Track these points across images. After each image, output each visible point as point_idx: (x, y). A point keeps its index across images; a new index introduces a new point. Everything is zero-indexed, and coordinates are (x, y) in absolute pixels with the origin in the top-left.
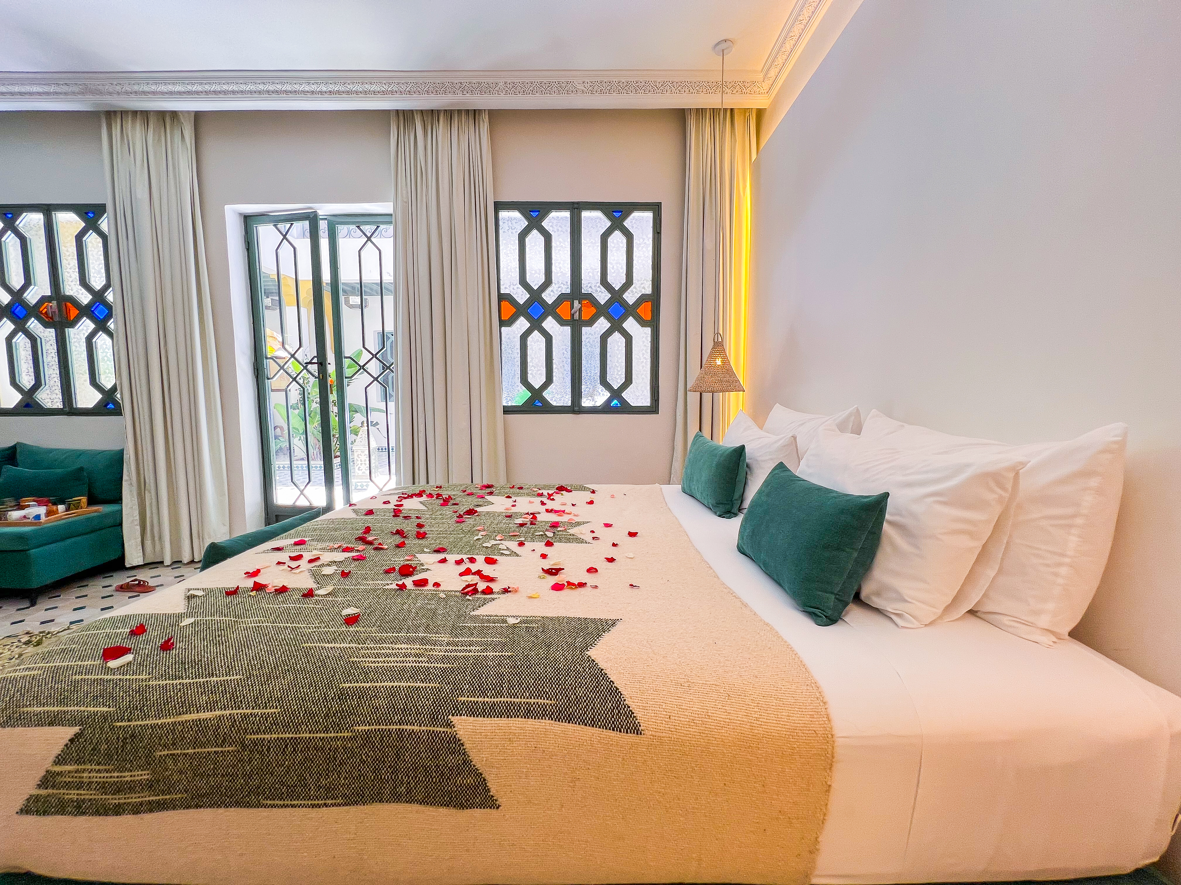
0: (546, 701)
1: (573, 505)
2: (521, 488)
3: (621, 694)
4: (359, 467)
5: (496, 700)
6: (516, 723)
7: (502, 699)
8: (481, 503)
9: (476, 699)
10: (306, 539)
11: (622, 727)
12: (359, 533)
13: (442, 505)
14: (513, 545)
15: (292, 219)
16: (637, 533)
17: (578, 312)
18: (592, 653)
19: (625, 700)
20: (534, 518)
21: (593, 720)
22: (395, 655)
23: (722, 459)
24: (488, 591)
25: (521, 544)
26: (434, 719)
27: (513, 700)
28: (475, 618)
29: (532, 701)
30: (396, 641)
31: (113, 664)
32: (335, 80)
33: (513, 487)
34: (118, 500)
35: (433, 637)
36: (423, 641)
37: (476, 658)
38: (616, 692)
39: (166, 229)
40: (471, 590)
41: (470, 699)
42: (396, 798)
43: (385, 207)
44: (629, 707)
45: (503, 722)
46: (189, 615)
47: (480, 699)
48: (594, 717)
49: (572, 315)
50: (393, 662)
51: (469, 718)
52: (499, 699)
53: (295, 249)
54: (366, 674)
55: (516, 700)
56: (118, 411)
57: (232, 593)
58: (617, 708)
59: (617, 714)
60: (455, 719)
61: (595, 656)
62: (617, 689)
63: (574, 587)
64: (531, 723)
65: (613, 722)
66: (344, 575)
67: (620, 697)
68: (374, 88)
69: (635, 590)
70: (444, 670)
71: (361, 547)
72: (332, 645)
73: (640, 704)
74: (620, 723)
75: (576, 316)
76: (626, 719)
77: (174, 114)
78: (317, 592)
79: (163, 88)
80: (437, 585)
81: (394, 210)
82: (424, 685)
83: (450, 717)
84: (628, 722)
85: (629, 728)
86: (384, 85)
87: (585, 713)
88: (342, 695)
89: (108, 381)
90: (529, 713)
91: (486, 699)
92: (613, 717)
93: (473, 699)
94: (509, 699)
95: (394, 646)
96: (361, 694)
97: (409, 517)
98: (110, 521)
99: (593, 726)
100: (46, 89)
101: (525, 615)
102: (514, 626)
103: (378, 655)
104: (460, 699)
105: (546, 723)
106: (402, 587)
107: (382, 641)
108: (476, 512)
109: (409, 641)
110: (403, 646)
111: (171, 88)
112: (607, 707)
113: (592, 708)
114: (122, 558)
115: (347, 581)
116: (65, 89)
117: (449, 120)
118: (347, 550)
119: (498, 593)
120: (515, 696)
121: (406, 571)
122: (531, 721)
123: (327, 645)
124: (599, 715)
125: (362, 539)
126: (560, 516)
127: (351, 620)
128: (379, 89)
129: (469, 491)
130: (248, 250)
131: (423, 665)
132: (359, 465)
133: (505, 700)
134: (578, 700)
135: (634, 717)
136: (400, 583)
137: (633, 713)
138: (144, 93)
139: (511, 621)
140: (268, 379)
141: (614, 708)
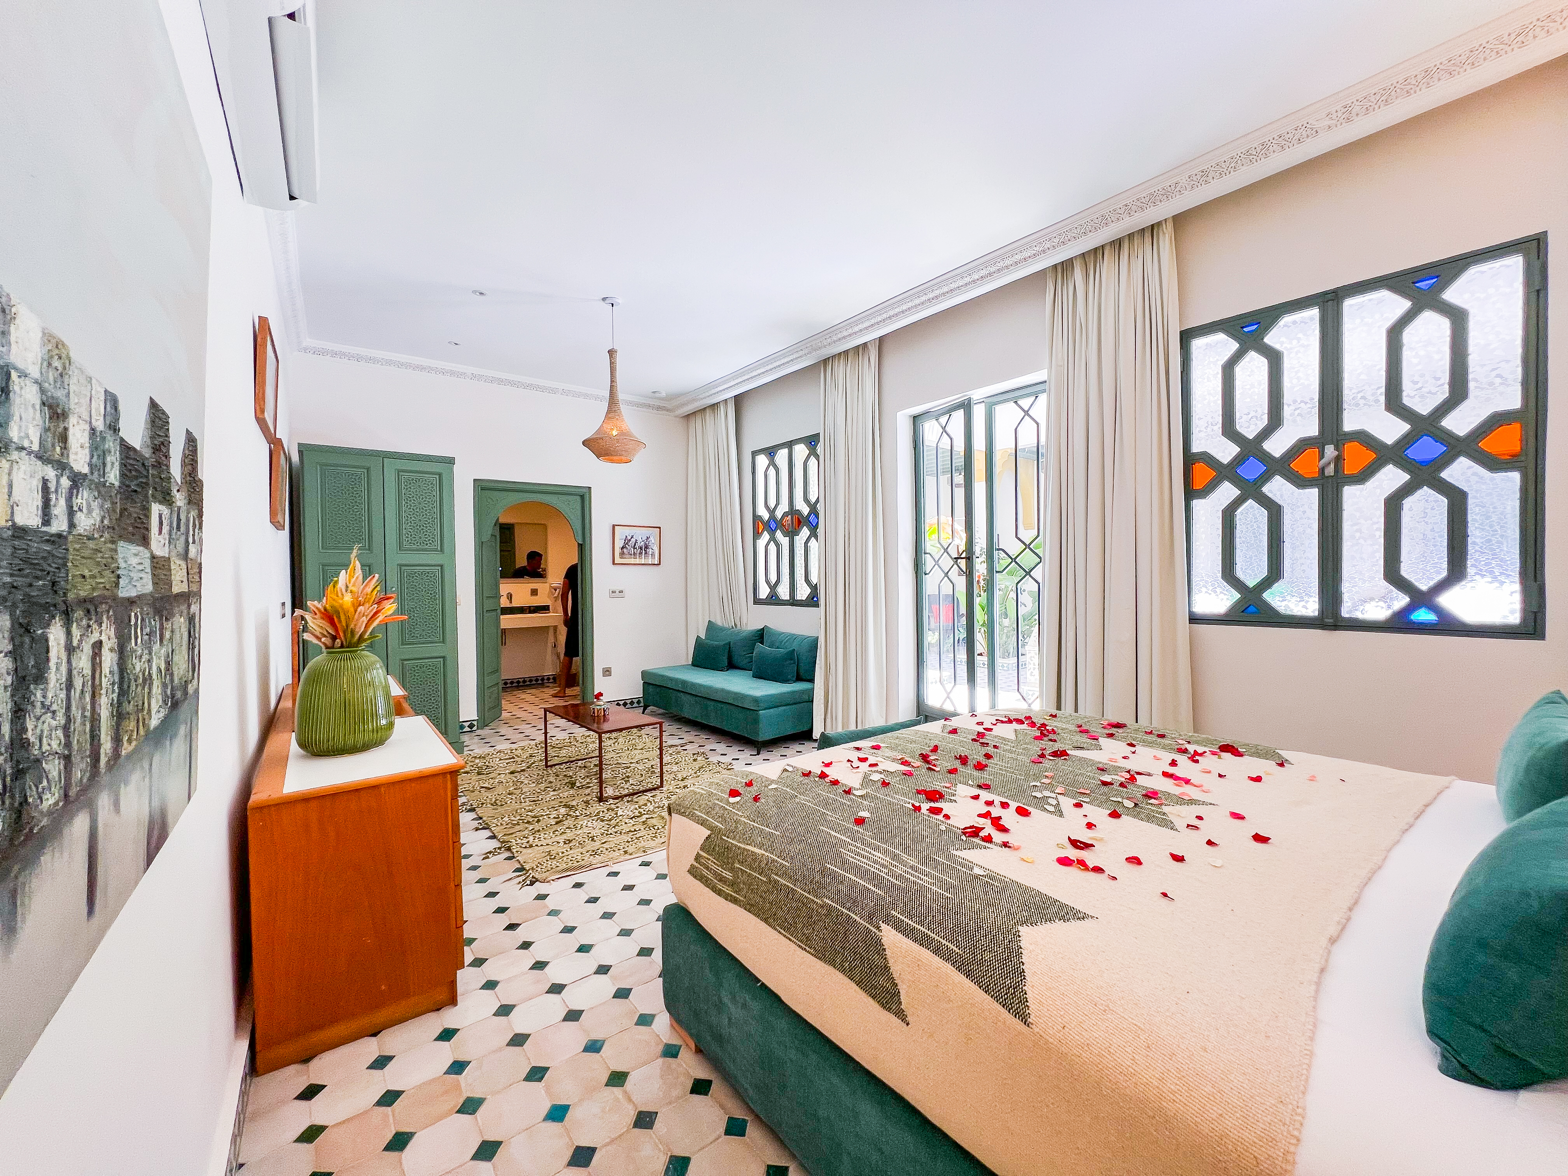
0: (955, 948)
1: (1220, 776)
2: (1162, 736)
3: (1024, 979)
4: (1032, 672)
5: (917, 926)
6: (926, 954)
7: (922, 928)
8: (1085, 746)
9: (903, 918)
10: (882, 745)
11: (1012, 1008)
12: (926, 750)
13: (1036, 738)
14: (1067, 803)
15: (950, 411)
16: (1269, 839)
17: (1332, 466)
18: (1024, 930)
19: (1025, 985)
20: (1132, 779)
21: (988, 986)
22: (868, 859)
23: (1541, 754)
24: (988, 839)
25: (1078, 805)
26: (870, 918)
27: (929, 933)
28: (950, 857)
29: (944, 942)
30: (876, 848)
31: (732, 800)
32: (986, 265)
33: (1151, 733)
34: (812, 680)
35: (905, 857)
36: (895, 857)
37: (921, 886)
38: (1021, 973)
39: (854, 446)
40: (974, 832)
41: (899, 916)
42: (843, 971)
43: (1041, 375)
44: (1026, 994)
45: (915, 946)
46: (777, 782)
47: (906, 920)
48: (990, 985)
49: (1322, 470)
50: (863, 863)
51: (893, 930)
52: (919, 927)
53: (951, 439)
54: (844, 863)
55: (932, 935)
56: (816, 605)
57: (807, 774)
58: (1014, 989)
59: (1012, 994)
60: (883, 926)
61: (1024, 934)
62: (1023, 971)
63: (1082, 868)
64: (937, 961)
65: (1005, 1000)
66: (885, 784)
67: (1021, 980)
68: (1026, 254)
69: (1165, 900)
70: (893, 885)
71: (918, 763)
72: (836, 834)
73: (1039, 997)
74: (1011, 1004)
75: (1330, 471)
76: (1018, 1003)
77: (865, 345)
78: (855, 792)
79: (856, 329)
80: (947, 817)
81: (1049, 376)
82: (874, 889)
83: (880, 922)
84: (1019, 1007)
85: (1018, 1013)
86: (1035, 248)
87: (983, 976)
88: (823, 872)
89: (814, 579)
90: (937, 951)
91: (910, 922)
92: (1007, 994)
93: (901, 917)
94: (926, 931)
95: (873, 852)
96: (834, 876)
97: (988, 744)
98: (806, 697)
99: (986, 992)
100: (791, 358)
101: (997, 872)
102: (977, 877)
103: (858, 854)
104: (892, 912)
105: (948, 968)
106: (918, 809)
107: (869, 845)
108: (1067, 755)
109: (886, 852)
110: (879, 855)
111: (861, 327)
112: (1005, 982)
113: (991, 976)
114: (811, 731)
115: (885, 790)
116: (801, 353)
117: (1117, 251)
118: (905, 763)
119: (996, 844)
120: (933, 931)
121: (933, 796)
122: (937, 958)
123: (833, 833)
124: (995, 985)
125: (925, 758)
126: (1177, 785)
127: (860, 821)
128: (1029, 254)
129: (1084, 728)
130: (915, 449)
131: (881, 874)
132: (1032, 670)
133: (924, 930)
134: (981, 963)
135: (1027, 1006)
136: (917, 804)
137: (1027, 1001)
138: (844, 337)
139: (977, 871)
140: (926, 574)
141: (1011, 987)
